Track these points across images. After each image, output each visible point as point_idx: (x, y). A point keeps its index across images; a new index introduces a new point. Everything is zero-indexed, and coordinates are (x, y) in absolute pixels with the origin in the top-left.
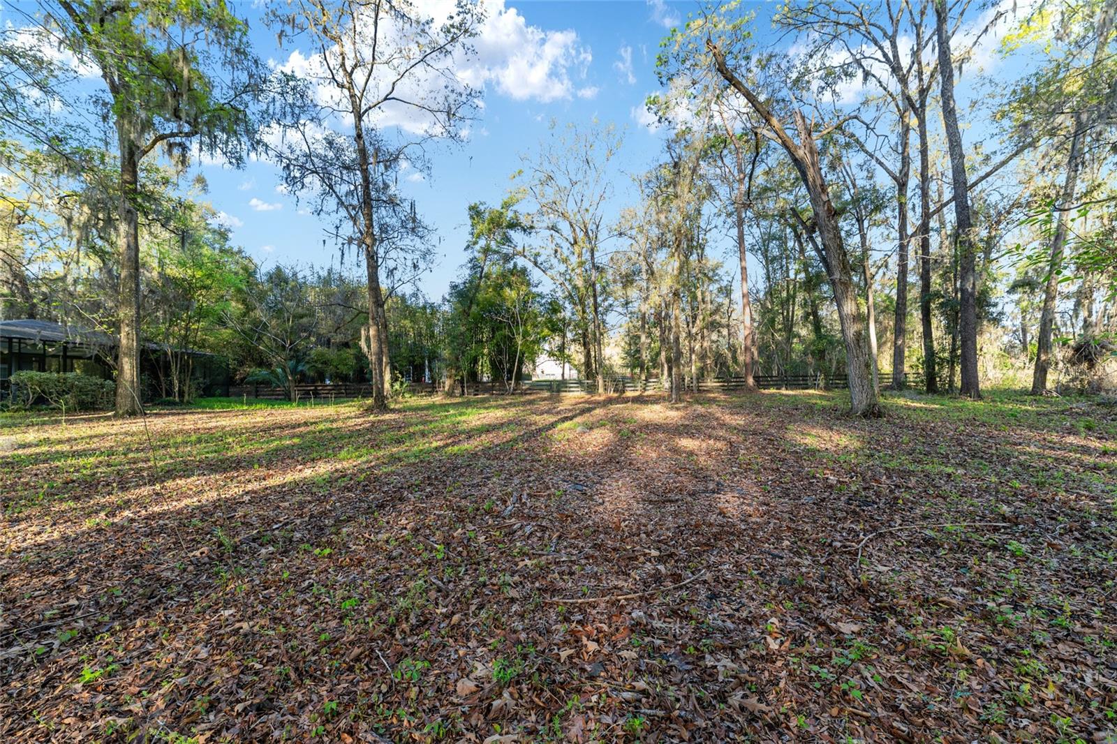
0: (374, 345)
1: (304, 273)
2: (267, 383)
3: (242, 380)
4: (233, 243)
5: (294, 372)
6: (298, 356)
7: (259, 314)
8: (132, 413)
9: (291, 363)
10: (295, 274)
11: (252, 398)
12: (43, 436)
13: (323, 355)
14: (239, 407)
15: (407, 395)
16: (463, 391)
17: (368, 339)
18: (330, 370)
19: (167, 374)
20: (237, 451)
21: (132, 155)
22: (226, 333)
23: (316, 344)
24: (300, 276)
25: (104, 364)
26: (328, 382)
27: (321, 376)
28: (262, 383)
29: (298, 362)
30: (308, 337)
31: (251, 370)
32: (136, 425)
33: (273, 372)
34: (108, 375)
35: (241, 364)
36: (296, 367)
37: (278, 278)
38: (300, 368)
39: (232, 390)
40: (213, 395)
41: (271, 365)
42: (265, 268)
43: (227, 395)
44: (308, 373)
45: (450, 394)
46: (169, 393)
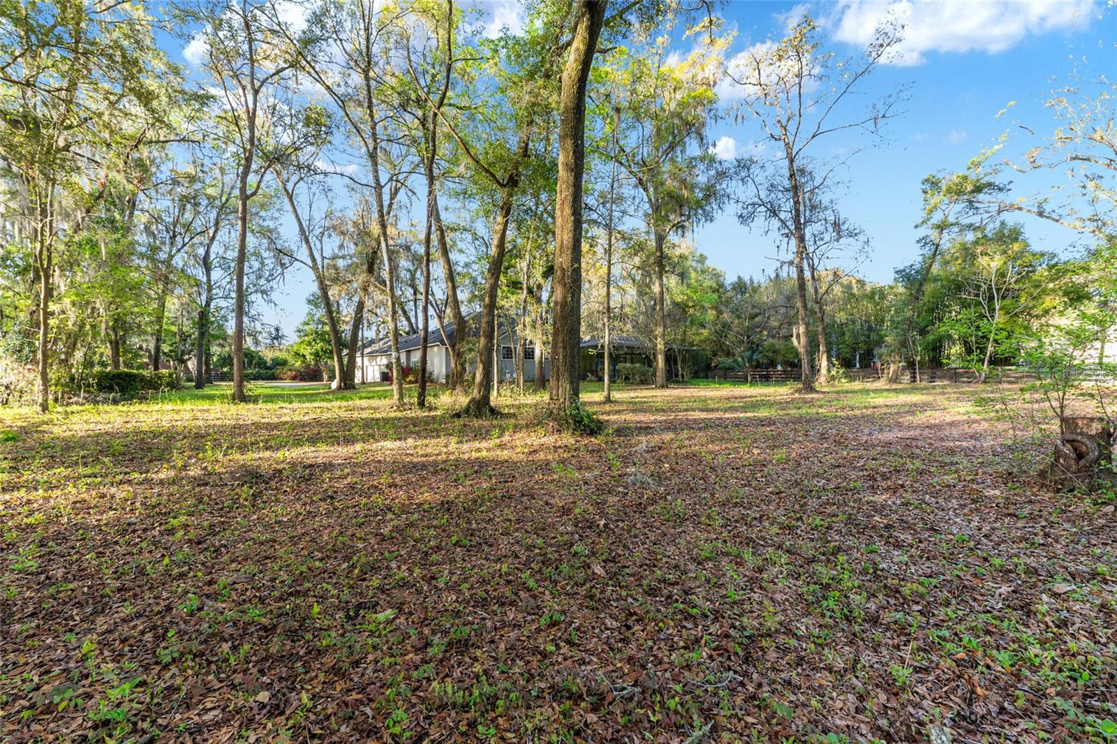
0: (803, 339)
1: (759, 278)
2: (731, 369)
3: (716, 366)
4: (709, 264)
5: (750, 360)
6: (754, 347)
7: (726, 316)
8: (663, 387)
9: (748, 354)
10: (751, 280)
11: (722, 380)
12: (636, 394)
13: (773, 345)
14: (713, 386)
15: (843, 380)
16: (915, 377)
17: (798, 335)
18: (780, 358)
19: (676, 364)
20: (712, 406)
21: (660, 239)
22: (705, 332)
23: (768, 336)
24: (756, 282)
25: (649, 361)
26: (779, 368)
27: (773, 364)
28: (729, 369)
29: (753, 352)
30: (761, 332)
31: (721, 359)
32: (667, 392)
33: (736, 361)
34: (650, 365)
35: (715, 355)
36: (752, 357)
37: (740, 287)
38: (755, 357)
39: (709, 373)
40: (698, 377)
41: (734, 355)
42: (730, 279)
43: (707, 377)
44: (761, 361)
45: (895, 380)
46: (677, 376)
